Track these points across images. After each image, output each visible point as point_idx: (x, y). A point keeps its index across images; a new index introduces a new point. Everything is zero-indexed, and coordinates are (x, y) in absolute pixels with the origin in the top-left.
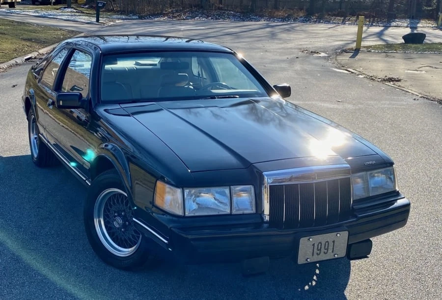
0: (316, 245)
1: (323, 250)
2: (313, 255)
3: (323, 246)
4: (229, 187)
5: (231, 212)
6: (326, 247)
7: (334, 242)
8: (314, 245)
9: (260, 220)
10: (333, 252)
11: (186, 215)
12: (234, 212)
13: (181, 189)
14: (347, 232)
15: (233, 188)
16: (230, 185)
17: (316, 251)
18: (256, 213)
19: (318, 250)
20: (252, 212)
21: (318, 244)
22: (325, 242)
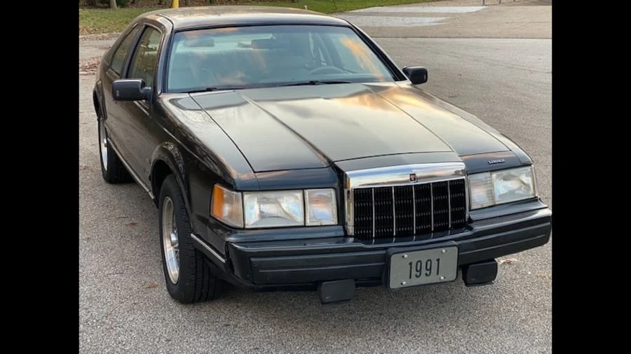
0: (414, 266)
1: (424, 271)
2: (410, 277)
3: (424, 265)
4: (302, 191)
5: (305, 223)
6: (428, 267)
7: (438, 260)
8: (411, 264)
9: (342, 233)
10: (438, 273)
11: (247, 227)
12: (308, 223)
13: (240, 194)
14: (456, 248)
15: (307, 192)
16: (303, 189)
17: (414, 272)
18: (338, 225)
19: (417, 271)
20: (333, 223)
21: (417, 262)
22: (425, 261)
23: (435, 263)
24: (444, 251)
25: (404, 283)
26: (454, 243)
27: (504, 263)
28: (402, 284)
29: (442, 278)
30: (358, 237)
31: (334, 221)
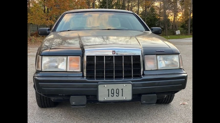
0: (110, 91)
1: (115, 94)
2: (109, 96)
3: (115, 91)
6: (118, 93)
7: (122, 89)
9: (81, 75)
10: (122, 96)
11: (42, 70)
12: (68, 70)
13: (41, 56)
14: (131, 85)
15: (69, 57)
16: (67, 56)
17: (110, 94)
18: (81, 72)
19: (112, 93)
20: (79, 71)
21: (112, 90)
22: (116, 89)
23: (120, 91)
24: (125, 85)
25: (106, 98)
26: (131, 82)
27: (181, 104)
28: (104, 99)
29: (125, 98)
30: (87, 77)
31: (79, 70)
